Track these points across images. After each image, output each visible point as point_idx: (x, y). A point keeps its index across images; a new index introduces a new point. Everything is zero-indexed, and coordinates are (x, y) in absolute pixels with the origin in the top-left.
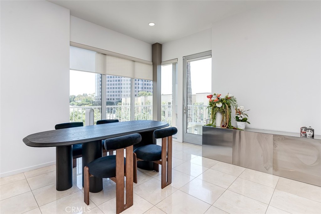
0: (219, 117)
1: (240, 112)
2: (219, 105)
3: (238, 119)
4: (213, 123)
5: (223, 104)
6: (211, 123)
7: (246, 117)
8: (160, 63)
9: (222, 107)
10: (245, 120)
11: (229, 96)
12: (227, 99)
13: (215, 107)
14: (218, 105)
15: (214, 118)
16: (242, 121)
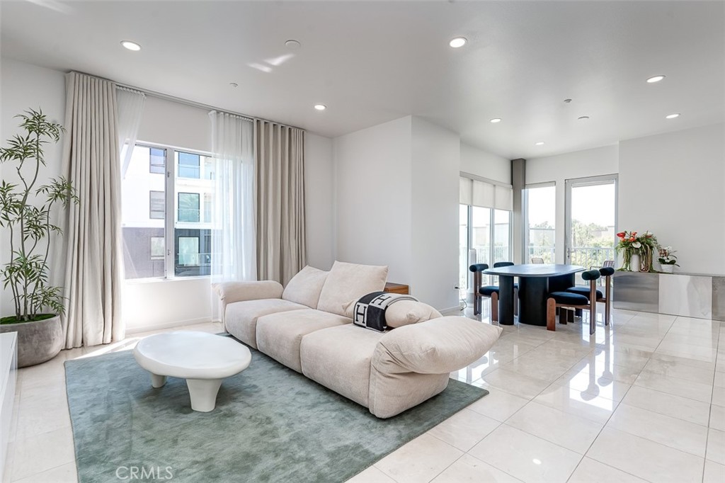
0: (635, 259)
1: (665, 253)
2: (638, 245)
3: (662, 261)
4: (627, 266)
5: (642, 243)
6: (624, 267)
7: (675, 259)
8: (524, 186)
9: (641, 247)
10: (672, 262)
11: (649, 234)
12: (647, 237)
13: (632, 247)
14: (634, 245)
15: (628, 261)
16: (668, 263)
